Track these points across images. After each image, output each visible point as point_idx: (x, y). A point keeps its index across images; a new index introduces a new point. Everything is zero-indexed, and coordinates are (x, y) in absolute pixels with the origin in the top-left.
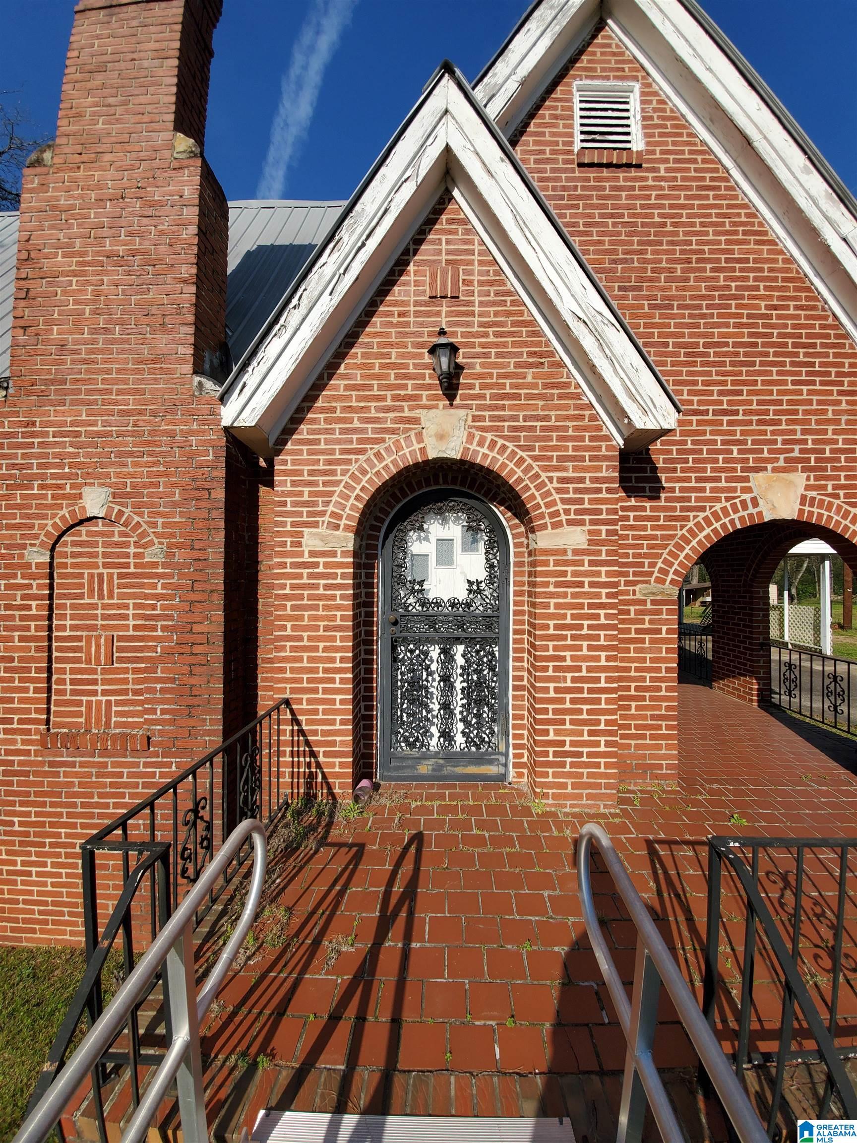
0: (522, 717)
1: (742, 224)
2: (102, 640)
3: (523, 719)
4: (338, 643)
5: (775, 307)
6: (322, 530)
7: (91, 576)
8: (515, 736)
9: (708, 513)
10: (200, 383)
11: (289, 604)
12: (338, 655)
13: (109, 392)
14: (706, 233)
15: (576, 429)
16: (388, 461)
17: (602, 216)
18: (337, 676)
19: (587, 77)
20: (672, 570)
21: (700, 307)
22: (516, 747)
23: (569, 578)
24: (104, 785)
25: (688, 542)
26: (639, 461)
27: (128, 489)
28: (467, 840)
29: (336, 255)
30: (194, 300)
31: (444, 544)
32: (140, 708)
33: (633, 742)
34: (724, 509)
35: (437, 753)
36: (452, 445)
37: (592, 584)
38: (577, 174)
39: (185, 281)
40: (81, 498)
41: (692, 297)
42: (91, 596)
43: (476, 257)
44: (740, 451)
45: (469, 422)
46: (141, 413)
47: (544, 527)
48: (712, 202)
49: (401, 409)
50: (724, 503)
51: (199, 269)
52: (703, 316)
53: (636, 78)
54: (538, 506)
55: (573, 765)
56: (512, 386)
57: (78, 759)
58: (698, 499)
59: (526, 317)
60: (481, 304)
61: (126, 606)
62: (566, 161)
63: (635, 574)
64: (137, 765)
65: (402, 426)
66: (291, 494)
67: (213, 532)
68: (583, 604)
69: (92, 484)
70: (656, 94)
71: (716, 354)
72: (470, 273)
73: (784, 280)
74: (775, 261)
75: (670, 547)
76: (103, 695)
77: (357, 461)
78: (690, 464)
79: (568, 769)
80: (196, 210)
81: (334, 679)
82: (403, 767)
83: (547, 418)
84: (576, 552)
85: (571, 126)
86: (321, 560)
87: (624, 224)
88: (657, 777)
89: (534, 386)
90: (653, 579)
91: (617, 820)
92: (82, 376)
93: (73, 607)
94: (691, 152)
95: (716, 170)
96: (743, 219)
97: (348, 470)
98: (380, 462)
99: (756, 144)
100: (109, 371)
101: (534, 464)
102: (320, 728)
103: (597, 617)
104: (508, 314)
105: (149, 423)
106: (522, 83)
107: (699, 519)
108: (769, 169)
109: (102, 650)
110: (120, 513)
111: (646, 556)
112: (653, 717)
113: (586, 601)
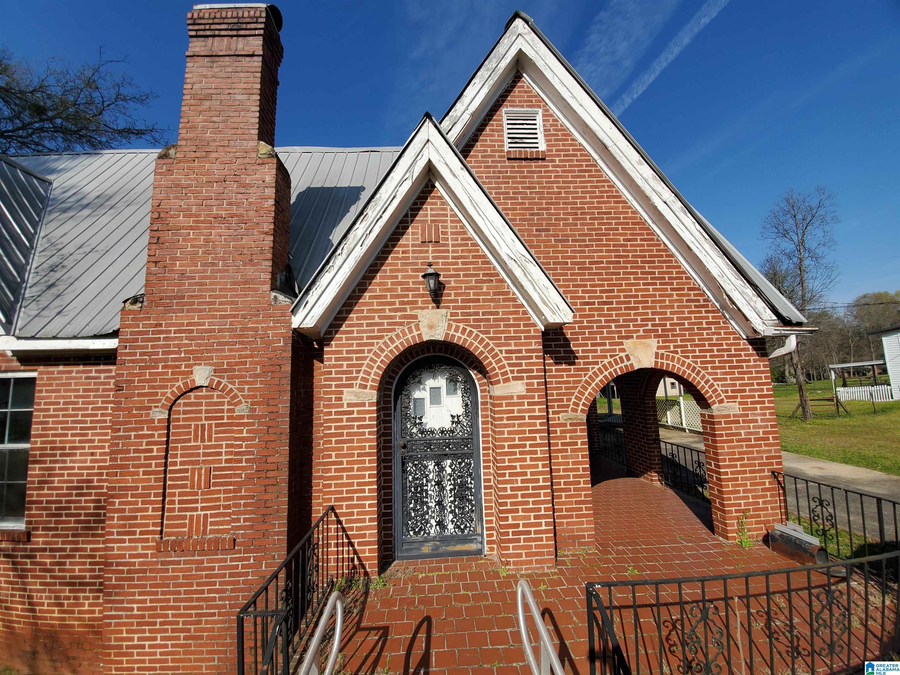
0: (491, 508)
1: (606, 192)
2: (203, 471)
3: (491, 509)
4: (367, 465)
5: (629, 240)
6: (356, 389)
7: (197, 426)
8: (488, 522)
9: (600, 365)
10: (275, 297)
11: (334, 439)
12: (367, 473)
13: (214, 303)
14: (585, 198)
15: (514, 319)
16: (398, 343)
17: (523, 188)
18: (367, 488)
19: (511, 106)
20: (581, 403)
21: (584, 241)
22: (488, 529)
23: (516, 414)
24: (201, 577)
25: (590, 385)
26: (556, 334)
27: (225, 367)
28: (458, 598)
29: (364, 223)
30: (272, 245)
31: (435, 392)
32: (228, 518)
33: (565, 521)
34: (610, 363)
35: (435, 537)
36: (438, 332)
37: (530, 418)
38: (507, 164)
39: (266, 233)
40: (192, 374)
41: (580, 235)
42: (196, 440)
43: (449, 218)
44: (616, 326)
45: (449, 317)
46: (235, 316)
47: (498, 382)
48: (587, 179)
49: (405, 310)
50: (609, 359)
51: (275, 225)
52: (586, 246)
53: (539, 107)
54: (494, 369)
55: (525, 540)
56: (474, 294)
57: (182, 559)
58: (593, 357)
59: (480, 253)
60: (453, 245)
61: (221, 446)
62: (500, 157)
63: (559, 407)
64: (225, 560)
65: (406, 321)
66: (335, 366)
67: (282, 393)
68: (525, 431)
69: (201, 364)
70: (551, 116)
71: (597, 268)
72: (446, 227)
73: (633, 224)
74: (627, 213)
75: (579, 388)
76: (201, 510)
77: (378, 343)
78: (587, 335)
79: (522, 543)
80: (274, 190)
81: (365, 489)
82: (412, 549)
83: (497, 313)
84: (519, 397)
85: (502, 136)
86: (355, 409)
87: (536, 193)
88: (580, 544)
89: (488, 294)
90: (570, 409)
91: (555, 577)
92: (196, 293)
93: (182, 448)
94: (573, 150)
95: (589, 160)
96: (606, 189)
97: (372, 350)
98: (393, 344)
99: (610, 149)
100: (214, 290)
101: (490, 342)
102: (355, 525)
103: (534, 439)
104: (470, 251)
105: (240, 323)
106: (472, 115)
107: (595, 370)
108: (618, 163)
109: (203, 478)
110: (219, 383)
111: (564, 394)
112: (577, 503)
113: (527, 429)
